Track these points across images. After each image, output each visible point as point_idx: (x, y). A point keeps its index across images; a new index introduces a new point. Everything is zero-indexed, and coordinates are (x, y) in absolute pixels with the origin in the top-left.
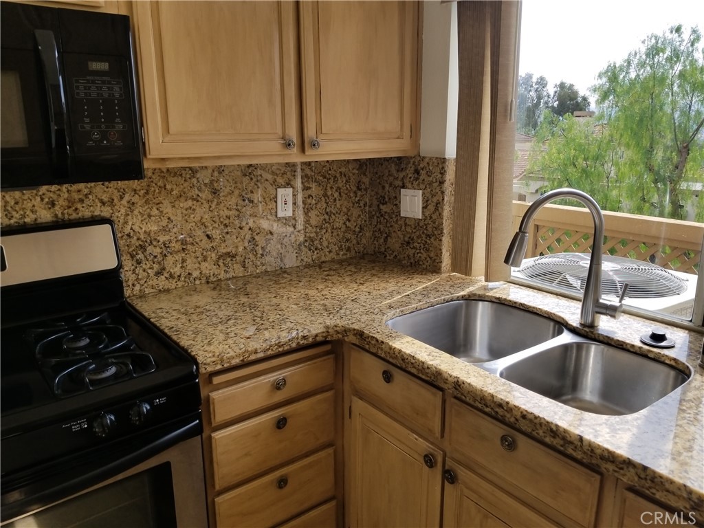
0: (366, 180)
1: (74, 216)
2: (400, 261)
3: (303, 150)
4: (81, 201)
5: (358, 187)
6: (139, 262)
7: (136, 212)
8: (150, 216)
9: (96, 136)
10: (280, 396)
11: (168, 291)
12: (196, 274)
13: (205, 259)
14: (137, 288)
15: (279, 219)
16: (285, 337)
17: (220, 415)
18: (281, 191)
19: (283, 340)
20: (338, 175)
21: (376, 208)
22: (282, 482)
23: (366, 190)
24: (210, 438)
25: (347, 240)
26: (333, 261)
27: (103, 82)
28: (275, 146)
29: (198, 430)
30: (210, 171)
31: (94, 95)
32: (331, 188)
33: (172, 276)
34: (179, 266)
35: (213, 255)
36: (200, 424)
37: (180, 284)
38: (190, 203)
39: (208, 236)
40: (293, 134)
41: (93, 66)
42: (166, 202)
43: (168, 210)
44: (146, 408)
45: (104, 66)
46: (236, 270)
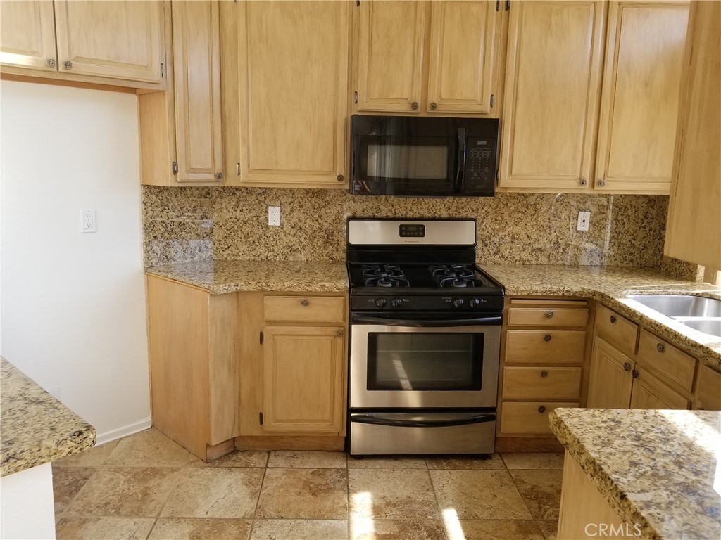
0: (653, 212)
1: (458, 216)
2: (670, 272)
3: (593, 187)
4: (463, 208)
5: (645, 217)
6: (486, 245)
7: (489, 217)
8: (496, 220)
9: (476, 175)
10: (548, 322)
11: (500, 264)
12: (517, 258)
13: (524, 250)
14: (483, 259)
15: (578, 232)
16: (555, 288)
17: (513, 320)
18: (581, 213)
19: (554, 290)
20: (629, 207)
21: (658, 233)
22: (544, 374)
23: (652, 219)
24: (506, 332)
25: (631, 254)
26: (617, 266)
27: (483, 150)
28: (573, 183)
29: (500, 323)
30: (535, 197)
31: (478, 156)
32: (622, 215)
33: (503, 256)
34: (508, 251)
35: (530, 248)
36: (502, 319)
37: (507, 262)
38: (520, 215)
39: (528, 236)
40: (587, 176)
41: (480, 143)
42: (506, 213)
43: (507, 218)
44: (477, 301)
45: (484, 143)
46: (543, 260)
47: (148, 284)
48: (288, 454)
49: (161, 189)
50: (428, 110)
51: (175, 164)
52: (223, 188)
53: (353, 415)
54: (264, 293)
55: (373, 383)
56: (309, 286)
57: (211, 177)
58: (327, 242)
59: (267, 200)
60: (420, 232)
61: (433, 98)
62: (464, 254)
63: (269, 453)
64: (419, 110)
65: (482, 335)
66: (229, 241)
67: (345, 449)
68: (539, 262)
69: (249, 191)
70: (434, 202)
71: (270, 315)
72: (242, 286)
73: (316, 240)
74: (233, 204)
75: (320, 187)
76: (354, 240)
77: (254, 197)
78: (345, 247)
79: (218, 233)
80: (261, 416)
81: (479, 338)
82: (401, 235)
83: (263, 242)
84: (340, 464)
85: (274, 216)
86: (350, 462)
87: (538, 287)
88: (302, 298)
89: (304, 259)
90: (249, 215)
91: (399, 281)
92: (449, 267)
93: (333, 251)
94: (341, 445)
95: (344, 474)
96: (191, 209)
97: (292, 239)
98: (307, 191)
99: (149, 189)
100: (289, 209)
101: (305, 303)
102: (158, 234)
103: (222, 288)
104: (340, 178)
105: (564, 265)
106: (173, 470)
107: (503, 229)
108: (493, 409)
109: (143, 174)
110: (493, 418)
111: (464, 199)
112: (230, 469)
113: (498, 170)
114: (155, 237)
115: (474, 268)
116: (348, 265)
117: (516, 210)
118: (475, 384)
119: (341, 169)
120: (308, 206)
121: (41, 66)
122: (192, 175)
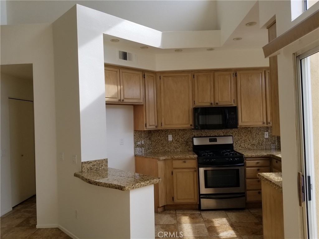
1: (227, 135)
3: (267, 124)
4: (228, 133)
6: (236, 144)
7: (236, 135)
8: (239, 136)
9: (231, 122)
10: (258, 165)
11: (241, 149)
12: (247, 147)
13: (249, 145)
14: (236, 148)
15: (265, 138)
16: (259, 155)
17: (247, 165)
18: (265, 133)
22: (259, 181)
24: (245, 169)
26: (279, 149)
27: (233, 115)
28: (261, 123)
30: (250, 128)
31: (232, 117)
33: (242, 147)
34: (244, 145)
36: (244, 164)
37: (244, 149)
38: (246, 134)
39: (249, 140)
40: (265, 121)
41: (232, 113)
43: (242, 135)
44: (236, 159)
45: (233, 113)
46: (255, 148)
47: (136, 159)
48: (181, 210)
49: (139, 131)
50: (216, 105)
51: (146, 124)
52: (155, 130)
53: (201, 196)
54: (173, 159)
55: (207, 186)
56: (186, 157)
57: (154, 127)
58: (186, 145)
59: (168, 133)
60: (215, 140)
61: (217, 101)
62: (230, 146)
63: (176, 210)
64: (213, 105)
65: (238, 170)
66: (157, 146)
67: (199, 208)
68: (254, 148)
69: (162, 131)
70: (219, 131)
71: (175, 166)
72: (166, 157)
73: (183, 145)
74: (158, 135)
75: (184, 128)
76: (195, 144)
77: (164, 132)
78: (192, 146)
79: (154, 144)
80: (173, 198)
82: (210, 142)
83: (167, 146)
84: (199, 212)
85: (170, 138)
86: (201, 212)
87: (254, 154)
88: (184, 160)
89: (179, 151)
90: (163, 138)
91: (212, 155)
92: (227, 151)
93: (188, 148)
94: (197, 207)
95: (201, 214)
96: (146, 137)
97: (176, 144)
98: (180, 130)
99: (136, 132)
100: (174, 135)
101: (185, 162)
103: (162, 158)
104: (191, 125)
105: (262, 149)
107: (241, 138)
108: (244, 193)
109: (135, 127)
110: (244, 196)
111: (228, 130)
112: (166, 214)
113: (238, 121)
115: (233, 151)
117: (245, 132)
118: (238, 185)
119: (191, 122)
120: (180, 134)
121: (117, 101)
122: (150, 127)
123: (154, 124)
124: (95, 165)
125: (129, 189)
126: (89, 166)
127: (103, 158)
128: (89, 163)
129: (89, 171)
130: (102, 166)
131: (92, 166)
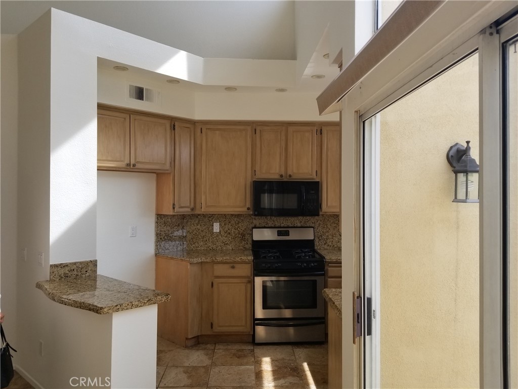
1: (305, 226)
4: (307, 222)
6: (320, 240)
7: (320, 226)
8: (324, 227)
9: (310, 206)
11: (327, 249)
12: (336, 246)
14: (319, 247)
17: (330, 274)
24: (327, 280)
27: (313, 195)
29: (323, 275)
31: (311, 198)
33: (329, 245)
34: (331, 243)
36: (325, 273)
37: (331, 248)
38: (335, 225)
41: (312, 192)
42: (329, 224)
43: (329, 226)
44: (312, 264)
45: (313, 192)
47: (157, 261)
48: (225, 344)
49: (164, 216)
50: (288, 178)
51: (174, 204)
52: (192, 214)
53: (256, 322)
54: (214, 263)
55: (265, 306)
56: (235, 259)
57: (189, 210)
58: (242, 239)
59: (213, 220)
60: (287, 233)
61: (290, 172)
62: (309, 244)
63: (215, 344)
64: (284, 178)
65: (315, 281)
66: (194, 240)
67: (253, 341)
69: (204, 216)
70: (294, 219)
71: (217, 273)
72: (204, 259)
73: (237, 239)
74: (197, 222)
75: (239, 213)
76: (255, 239)
77: (207, 218)
78: (251, 242)
79: (189, 237)
80: (212, 324)
81: (315, 282)
82: (278, 235)
83: (211, 240)
84: (251, 347)
85: (216, 228)
86: (255, 347)
88: (232, 265)
89: (231, 248)
90: (204, 227)
91: (277, 256)
92: (302, 250)
93: (245, 244)
94: (251, 340)
95: (253, 351)
96: (177, 225)
97: (225, 238)
98: (232, 215)
99: (159, 216)
100: (223, 224)
101: (233, 267)
102: (162, 237)
103: (195, 260)
104: (248, 209)
106: (170, 351)
107: (328, 232)
108: (324, 318)
109: (157, 209)
110: (324, 323)
111: (308, 218)
112: (198, 350)
113: (321, 204)
114: (161, 239)
115: (315, 251)
116: (252, 250)
117: (334, 223)
118: (314, 305)
119: (248, 205)
120: (233, 222)
121: (124, 166)
122: (181, 209)
123: (188, 205)
124: (74, 270)
125: (110, 311)
126: (62, 271)
127: (88, 259)
128: (64, 266)
129: (63, 279)
130: (86, 271)
131: (67, 272)
